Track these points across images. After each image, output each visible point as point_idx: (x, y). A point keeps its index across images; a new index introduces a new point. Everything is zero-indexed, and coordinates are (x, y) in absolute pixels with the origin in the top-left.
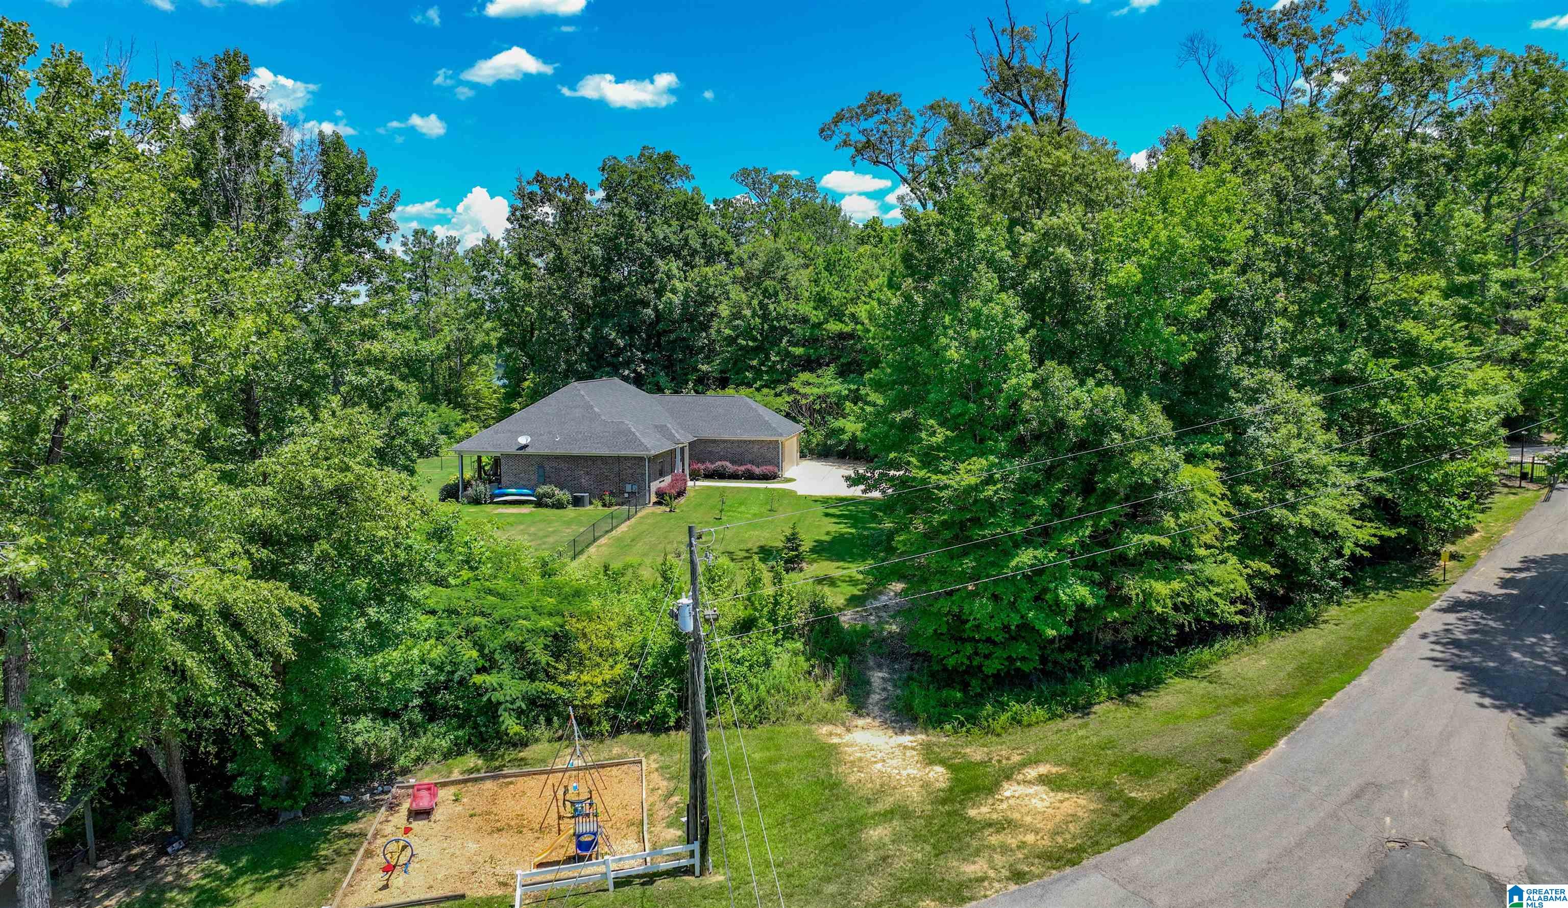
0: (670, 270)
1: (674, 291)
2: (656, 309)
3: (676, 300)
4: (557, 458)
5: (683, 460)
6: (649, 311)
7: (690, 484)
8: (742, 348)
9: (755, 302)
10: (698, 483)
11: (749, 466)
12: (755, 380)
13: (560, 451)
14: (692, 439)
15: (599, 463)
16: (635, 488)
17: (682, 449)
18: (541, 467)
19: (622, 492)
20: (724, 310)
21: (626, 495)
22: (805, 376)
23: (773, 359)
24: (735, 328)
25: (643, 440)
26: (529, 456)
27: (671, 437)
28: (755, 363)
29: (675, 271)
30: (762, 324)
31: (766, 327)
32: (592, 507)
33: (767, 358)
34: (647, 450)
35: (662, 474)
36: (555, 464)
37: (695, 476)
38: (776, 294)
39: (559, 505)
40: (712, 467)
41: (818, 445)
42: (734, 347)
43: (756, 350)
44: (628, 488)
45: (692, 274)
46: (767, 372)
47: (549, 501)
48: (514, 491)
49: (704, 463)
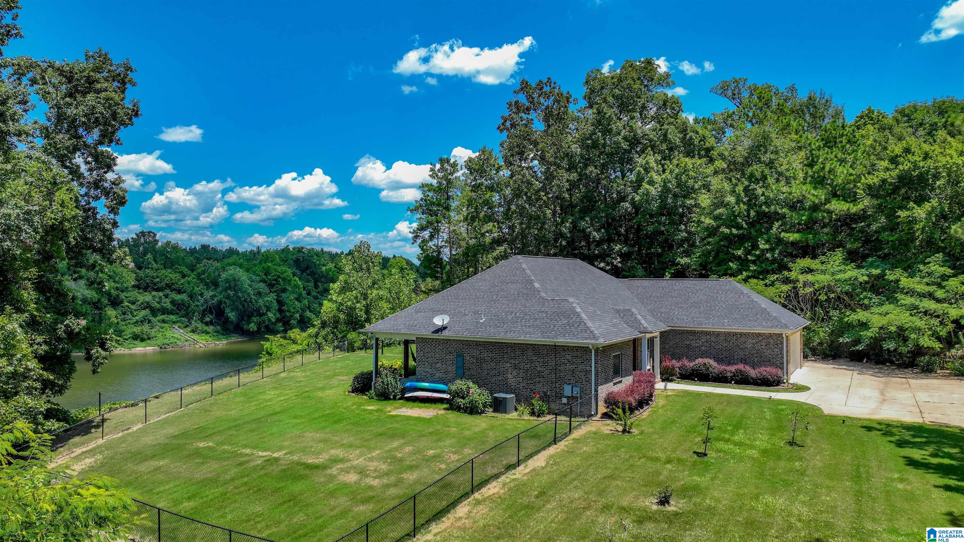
0: (647, 163)
1: (651, 183)
2: (633, 203)
3: (653, 191)
4: (478, 344)
5: (652, 356)
6: (627, 205)
7: (660, 385)
8: (726, 237)
9: (740, 189)
10: (671, 386)
11: (741, 367)
12: (740, 272)
13: (482, 335)
14: (664, 327)
15: (530, 353)
16: (577, 391)
17: (651, 341)
18: (460, 355)
19: (559, 396)
20: (705, 200)
21: (564, 400)
22: (806, 262)
23: (762, 246)
24: (716, 218)
25: (589, 324)
26: (447, 341)
27: (634, 323)
28: (740, 252)
29: (653, 164)
30: (748, 211)
31: (752, 213)
32: (514, 415)
33: (755, 246)
34: (595, 338)
35: (617, 372)
36: (476, 353)
37: (667, 376)
38: (764, 178)
39: (472, 410)
40: (690, 365)
41: (821, 344)
42: (717, 238)
43: (742, 239)
44: (567, 390)
45: (670, 166)
46: (754, 262)
47: (461, 402)
48: (426, 385)
49: (679, 359)
